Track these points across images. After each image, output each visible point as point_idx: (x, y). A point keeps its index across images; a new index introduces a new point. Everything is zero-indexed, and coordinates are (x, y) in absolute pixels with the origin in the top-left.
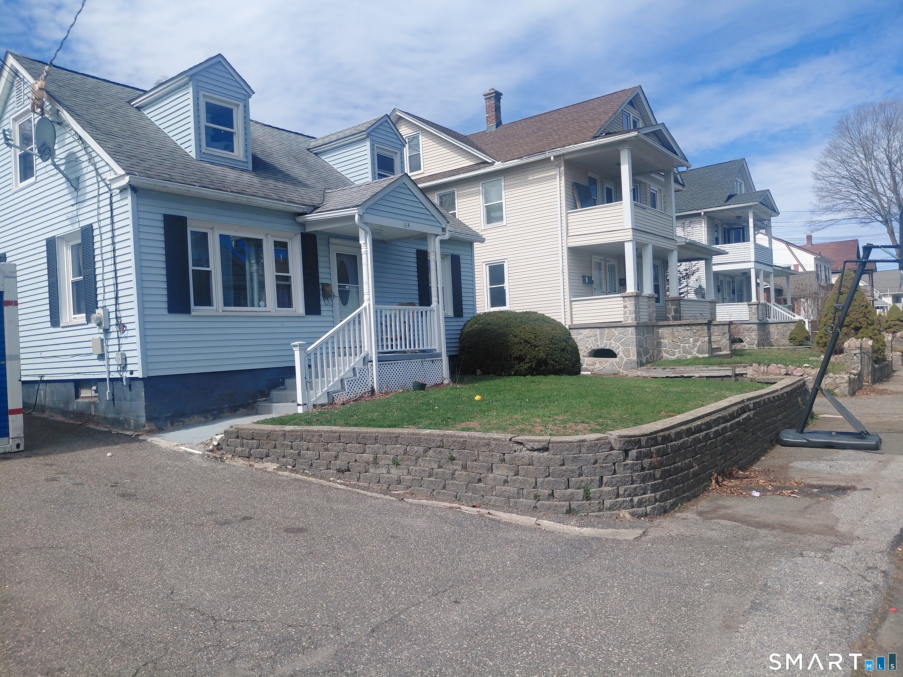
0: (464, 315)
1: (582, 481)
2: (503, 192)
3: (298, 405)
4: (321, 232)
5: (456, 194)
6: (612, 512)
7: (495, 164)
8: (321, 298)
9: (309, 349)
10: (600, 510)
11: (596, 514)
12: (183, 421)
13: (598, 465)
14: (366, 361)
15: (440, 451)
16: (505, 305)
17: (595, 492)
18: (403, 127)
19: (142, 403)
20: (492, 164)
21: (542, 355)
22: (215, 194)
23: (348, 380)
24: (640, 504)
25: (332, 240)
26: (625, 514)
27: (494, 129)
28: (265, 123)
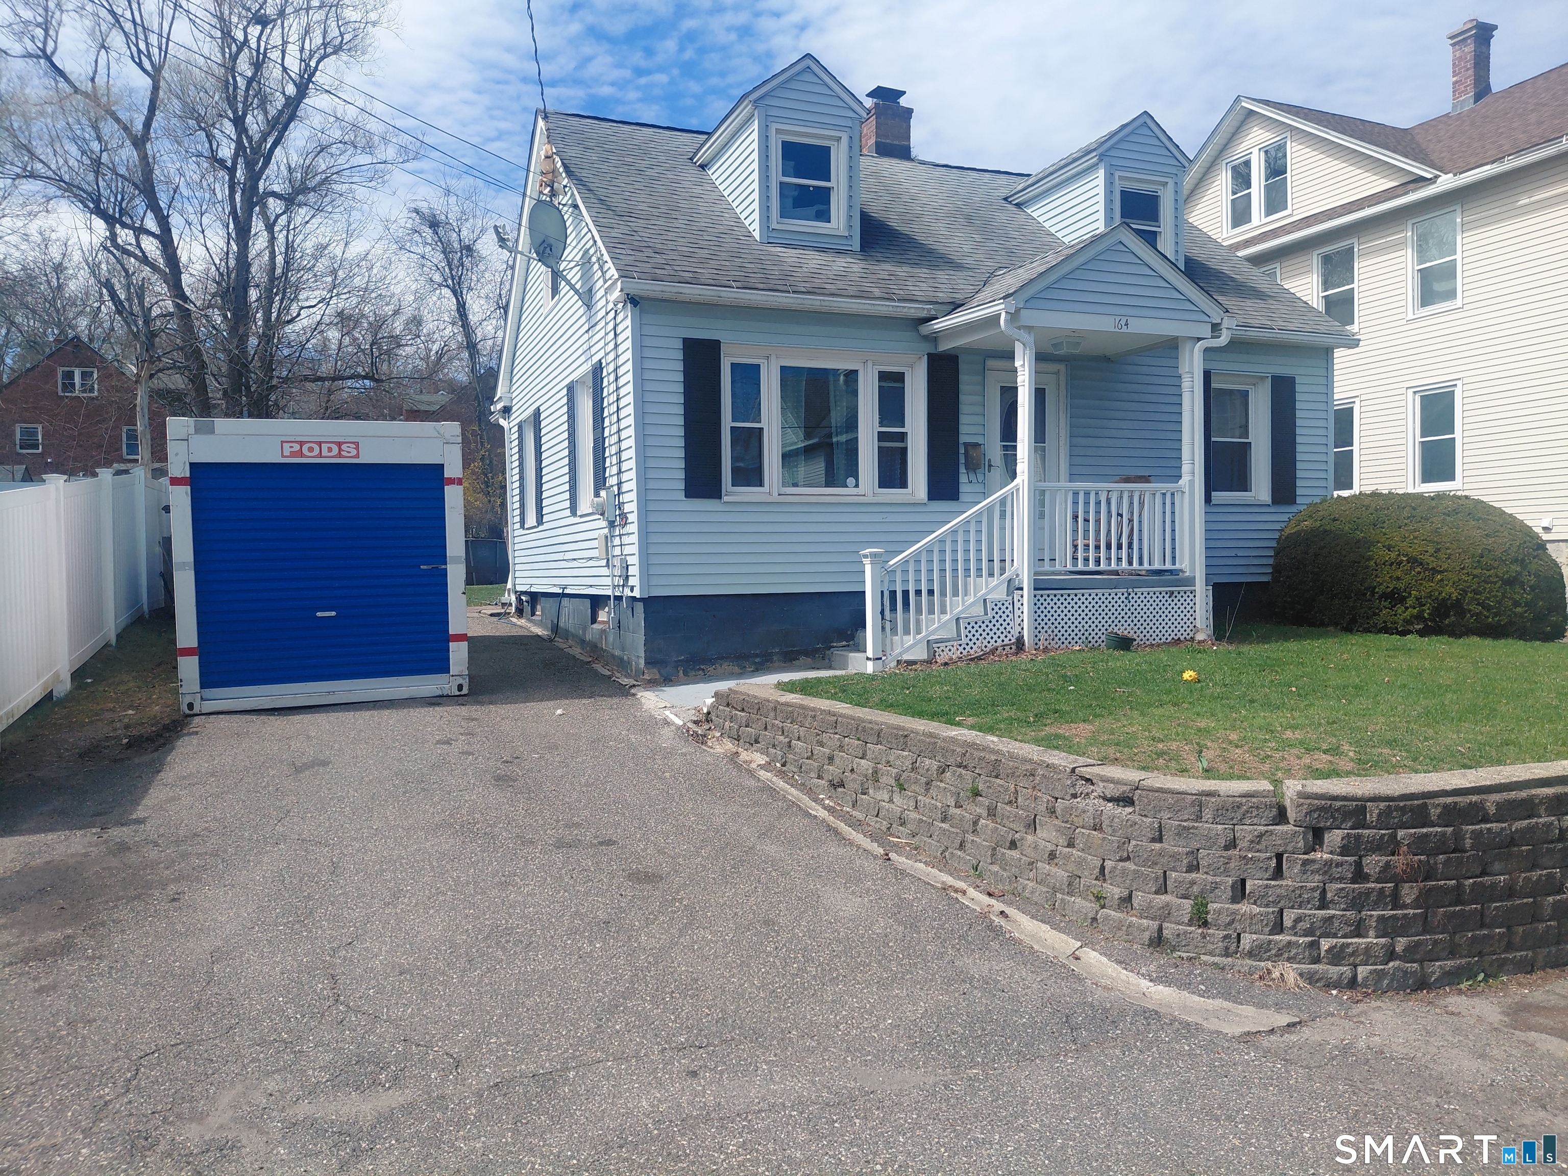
0: (1299, 500)
1: (1193, 883)
2: (1459, 238)
3: (868, 659)
4: (967, 350)
5: (1356, 250)
6: (1255, 963)
7: (1439, 180)
8: (962, 469)
9: (891, 563)
10: (1227, 953)
11: (1217, 959)
12: (703, 670)
13: (1236, 852)
14: (1013, 587)
15: (960, 776)
16: (1453, 479)
17: (1219, 912)
18: (1256, 129)
19: (640, 638)
20: (1433, 180)
21: (1450, 591)
22: (764, 298)
23: (968, 620)
24: (1337, 956)
25: (991, 363)
26: (1290, 973)
27: (1470, 105)
28: (938, 162)
